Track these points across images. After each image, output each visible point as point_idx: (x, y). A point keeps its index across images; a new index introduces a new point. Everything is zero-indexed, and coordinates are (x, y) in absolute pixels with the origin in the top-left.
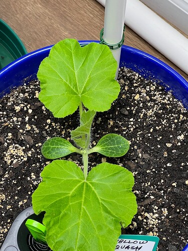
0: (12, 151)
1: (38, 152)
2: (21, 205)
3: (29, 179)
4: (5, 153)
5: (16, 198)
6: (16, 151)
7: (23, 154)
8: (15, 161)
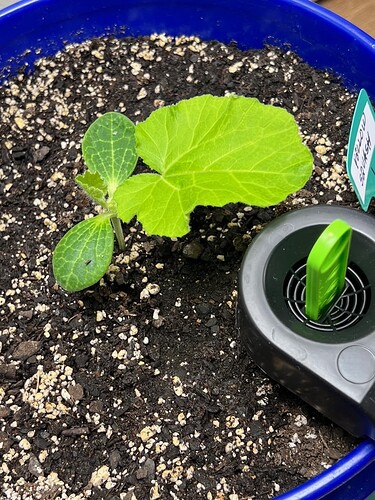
0: (39, 396)
1: (64, 338)
2: (185, 390)
3: (122, 367)
4: (35, 415)
5: (161, 400)
6: (42, 387)
7: (54, 374)
8: (66, 395)
